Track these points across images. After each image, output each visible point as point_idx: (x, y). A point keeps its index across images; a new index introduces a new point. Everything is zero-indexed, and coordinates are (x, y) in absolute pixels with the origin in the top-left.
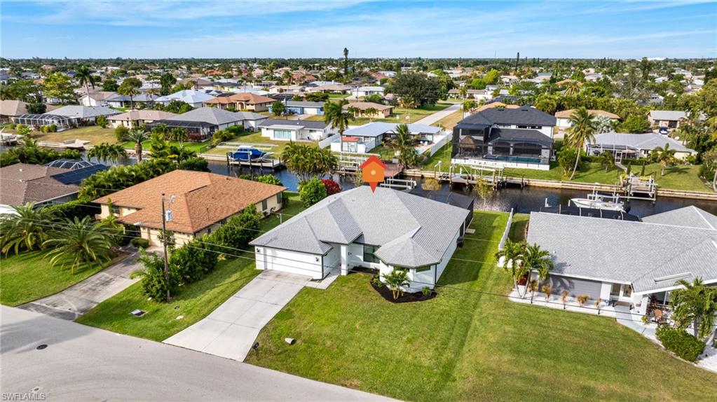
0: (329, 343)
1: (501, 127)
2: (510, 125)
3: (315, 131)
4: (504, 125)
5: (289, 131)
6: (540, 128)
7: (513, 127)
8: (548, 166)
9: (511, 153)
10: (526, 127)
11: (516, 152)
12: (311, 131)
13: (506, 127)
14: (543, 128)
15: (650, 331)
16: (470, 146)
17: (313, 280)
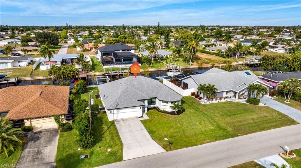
0: (179, 135)
1: (116, 52)
2: (119, 50)
3: (22, 62)
4: (117, 50)
5: (6, 63)
6: (130, 50)
7: (121, 51)
8: (140, 64)
9: (123, 61)
10: (125, 51)
11: (124, 60)
12: (19, 62)
13: (118, 51)
14: (131, 50)
15: (243, 101)
16: (110, 60)
17: (139, 117)
